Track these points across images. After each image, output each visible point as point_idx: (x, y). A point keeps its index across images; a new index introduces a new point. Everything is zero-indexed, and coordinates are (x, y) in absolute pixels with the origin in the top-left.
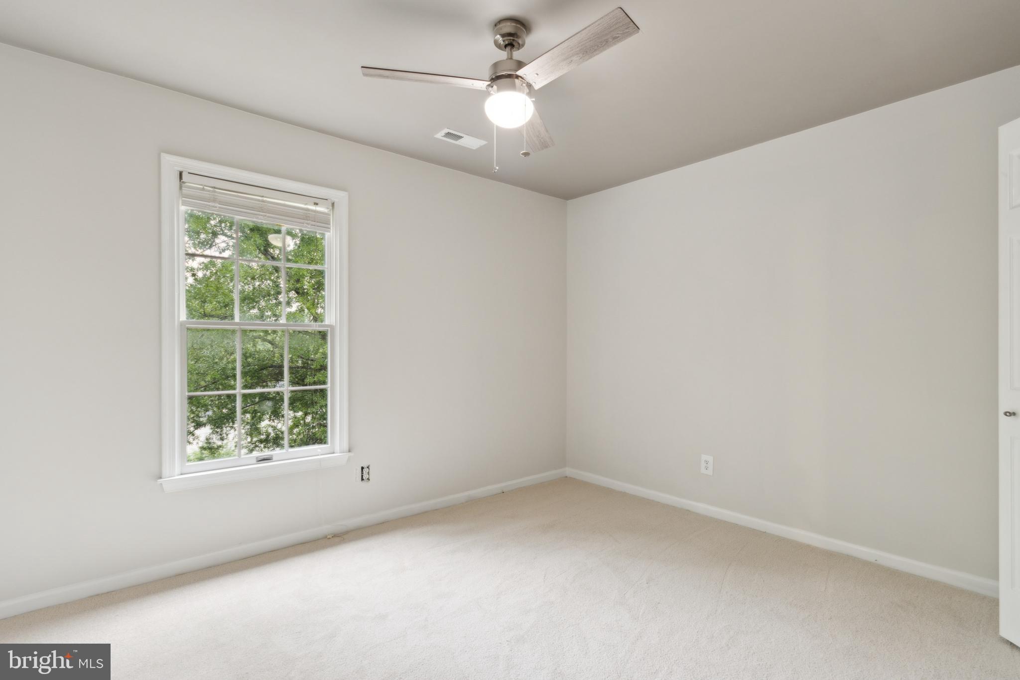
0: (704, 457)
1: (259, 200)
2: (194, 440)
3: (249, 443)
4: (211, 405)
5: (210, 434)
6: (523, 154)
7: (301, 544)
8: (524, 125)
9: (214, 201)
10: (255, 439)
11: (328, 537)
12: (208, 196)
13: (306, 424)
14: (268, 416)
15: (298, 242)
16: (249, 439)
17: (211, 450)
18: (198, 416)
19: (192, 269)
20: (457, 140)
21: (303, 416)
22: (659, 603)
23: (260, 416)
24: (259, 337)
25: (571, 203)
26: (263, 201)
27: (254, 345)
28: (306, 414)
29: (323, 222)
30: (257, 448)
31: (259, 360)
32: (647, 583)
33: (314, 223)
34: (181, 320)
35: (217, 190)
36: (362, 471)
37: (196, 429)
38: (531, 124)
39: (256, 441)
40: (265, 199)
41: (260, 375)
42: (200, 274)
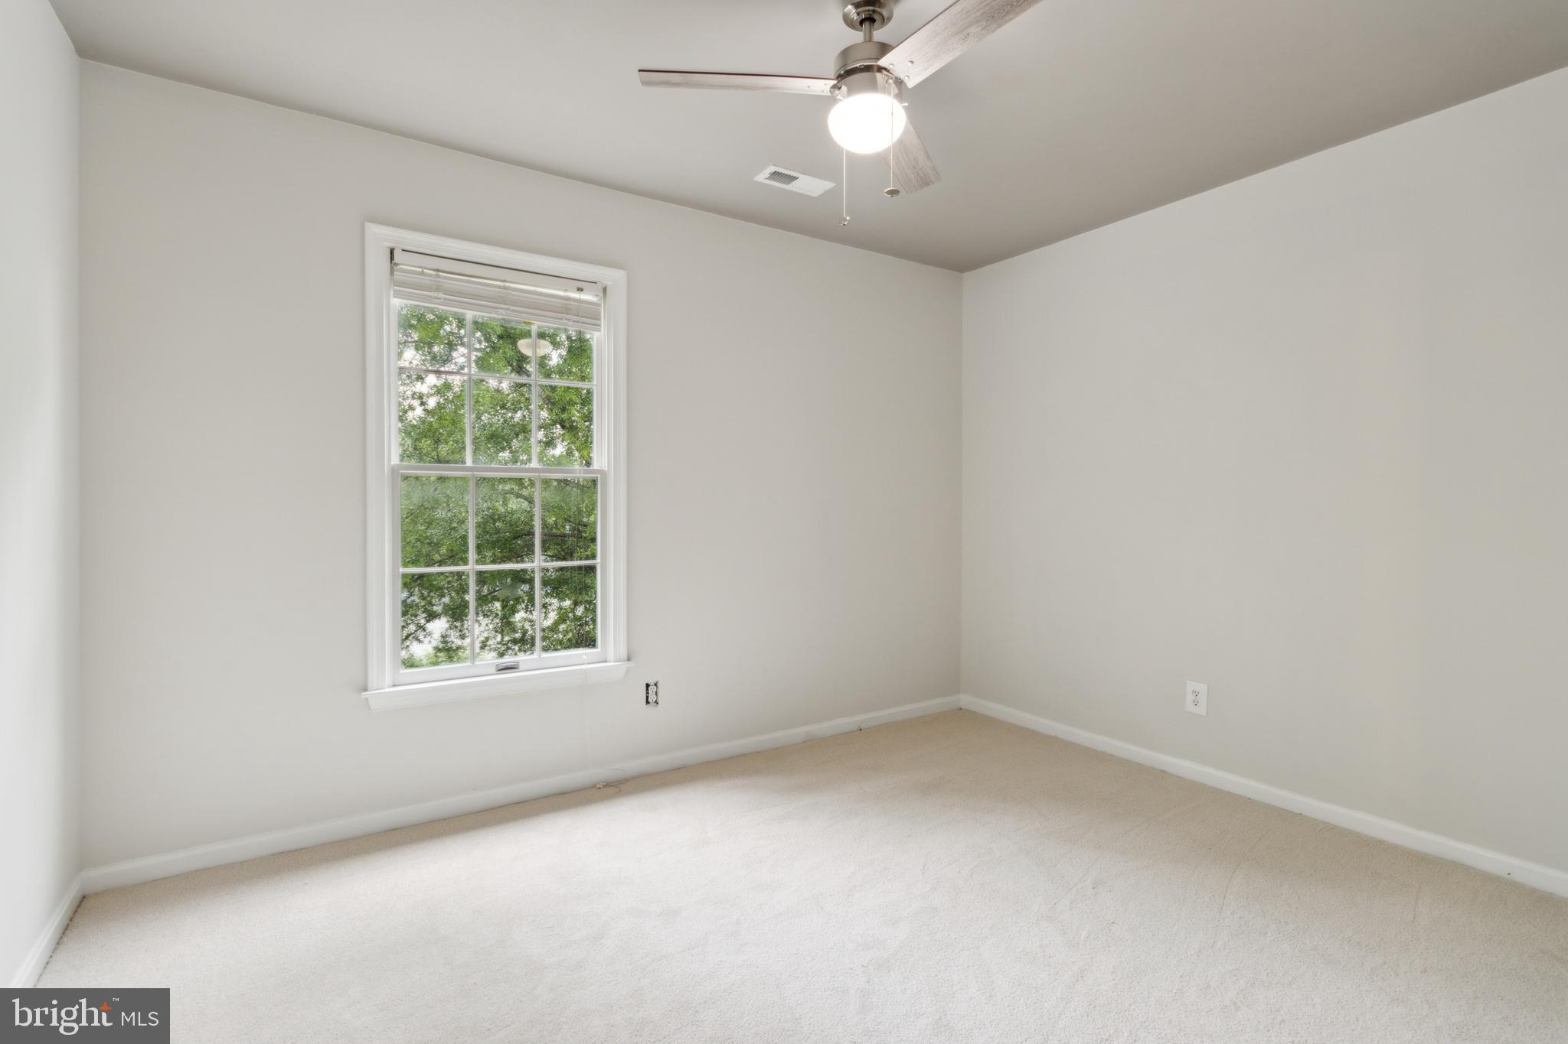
0: (1191, 686)
1: (499, 287)
2: (425, 637)
3: (498, 643)
4: (447, 588)
5: (447, 630)
6: (888, 193)
7: (560, 794)
8: (889, 148)
9: (437, 290)
10: (506, 638)
11: (598, 786)
12: (429, 282)
13: (577, 619)
14: (523, 606)
15: (564, 353)
16: (499, 638)
17: (447, 651)
18: (431, 604)
19: (421, 397)
20: (788, 183)
21: (572, 607)
22: (1113, 923)
23: (512, 605)
24: (511, 492)
25: (968, 276)
26: (505, 288)
27: (505, 504)
28: (576, 604)
29: (591, 315)
30: (510, 652)
31: (511, 525)
32: (1094, 888)
33: (576, 318)
34: (392, 463)
35: (441, 274)
36: (647, 690)
37: (428, 621)
38: (901, 145)
39: (508, 641)
40: (508, 284)
41: (513, 546)
42: (432, 403)
